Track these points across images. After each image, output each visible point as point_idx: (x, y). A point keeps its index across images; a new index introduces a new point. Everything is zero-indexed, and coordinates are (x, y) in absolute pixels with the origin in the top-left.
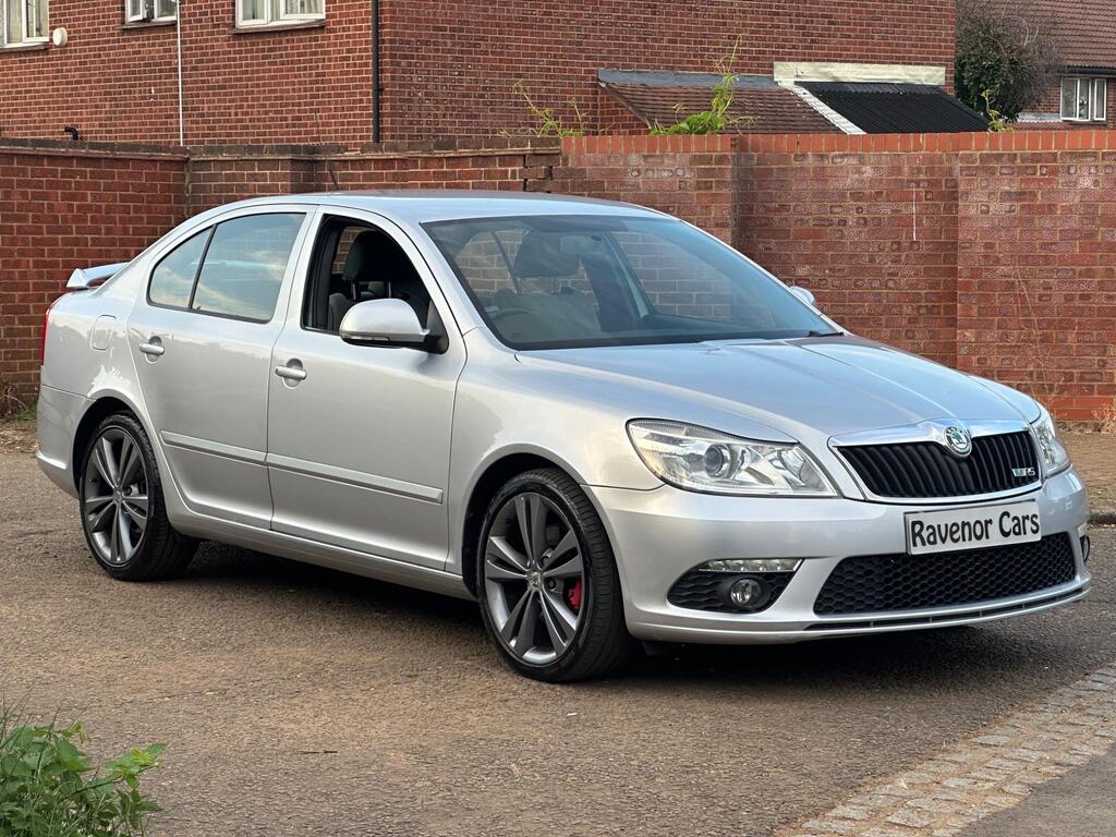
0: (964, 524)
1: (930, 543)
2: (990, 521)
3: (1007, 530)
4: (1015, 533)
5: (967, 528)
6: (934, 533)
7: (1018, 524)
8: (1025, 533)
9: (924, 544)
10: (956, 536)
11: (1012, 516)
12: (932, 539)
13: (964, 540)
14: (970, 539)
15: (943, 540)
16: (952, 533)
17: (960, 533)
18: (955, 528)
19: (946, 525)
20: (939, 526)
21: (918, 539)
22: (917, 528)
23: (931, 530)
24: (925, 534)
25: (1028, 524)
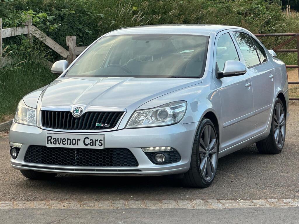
0: (68, 139)
1: (54, 143)
2: (80, 140)
3: (87, 143)
4: (90, 145)
5: (69, 141)
6: (56, 141)
7: (93, 142)
8: (95, 145)
9: (51, 144)
10: (64, 143)
11: (90, 139)
12: (55, 142)
13: (67, 144)
14: (70, 144)
15: (59, 144)
16: (63, 142)
17: (66, 142)
18: (64, 140)
19: (61, 139)
20: (58, 139)
21: (49, 142)
22: (50, 138)
23: (55, 140)
24: (52, 141)
25: (97, 143)
